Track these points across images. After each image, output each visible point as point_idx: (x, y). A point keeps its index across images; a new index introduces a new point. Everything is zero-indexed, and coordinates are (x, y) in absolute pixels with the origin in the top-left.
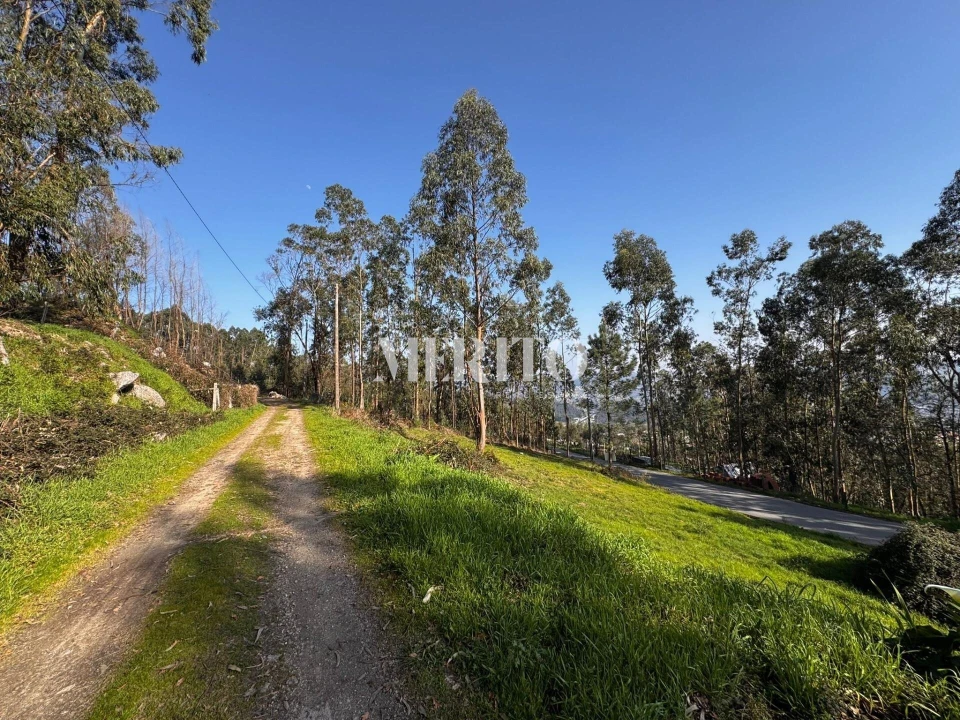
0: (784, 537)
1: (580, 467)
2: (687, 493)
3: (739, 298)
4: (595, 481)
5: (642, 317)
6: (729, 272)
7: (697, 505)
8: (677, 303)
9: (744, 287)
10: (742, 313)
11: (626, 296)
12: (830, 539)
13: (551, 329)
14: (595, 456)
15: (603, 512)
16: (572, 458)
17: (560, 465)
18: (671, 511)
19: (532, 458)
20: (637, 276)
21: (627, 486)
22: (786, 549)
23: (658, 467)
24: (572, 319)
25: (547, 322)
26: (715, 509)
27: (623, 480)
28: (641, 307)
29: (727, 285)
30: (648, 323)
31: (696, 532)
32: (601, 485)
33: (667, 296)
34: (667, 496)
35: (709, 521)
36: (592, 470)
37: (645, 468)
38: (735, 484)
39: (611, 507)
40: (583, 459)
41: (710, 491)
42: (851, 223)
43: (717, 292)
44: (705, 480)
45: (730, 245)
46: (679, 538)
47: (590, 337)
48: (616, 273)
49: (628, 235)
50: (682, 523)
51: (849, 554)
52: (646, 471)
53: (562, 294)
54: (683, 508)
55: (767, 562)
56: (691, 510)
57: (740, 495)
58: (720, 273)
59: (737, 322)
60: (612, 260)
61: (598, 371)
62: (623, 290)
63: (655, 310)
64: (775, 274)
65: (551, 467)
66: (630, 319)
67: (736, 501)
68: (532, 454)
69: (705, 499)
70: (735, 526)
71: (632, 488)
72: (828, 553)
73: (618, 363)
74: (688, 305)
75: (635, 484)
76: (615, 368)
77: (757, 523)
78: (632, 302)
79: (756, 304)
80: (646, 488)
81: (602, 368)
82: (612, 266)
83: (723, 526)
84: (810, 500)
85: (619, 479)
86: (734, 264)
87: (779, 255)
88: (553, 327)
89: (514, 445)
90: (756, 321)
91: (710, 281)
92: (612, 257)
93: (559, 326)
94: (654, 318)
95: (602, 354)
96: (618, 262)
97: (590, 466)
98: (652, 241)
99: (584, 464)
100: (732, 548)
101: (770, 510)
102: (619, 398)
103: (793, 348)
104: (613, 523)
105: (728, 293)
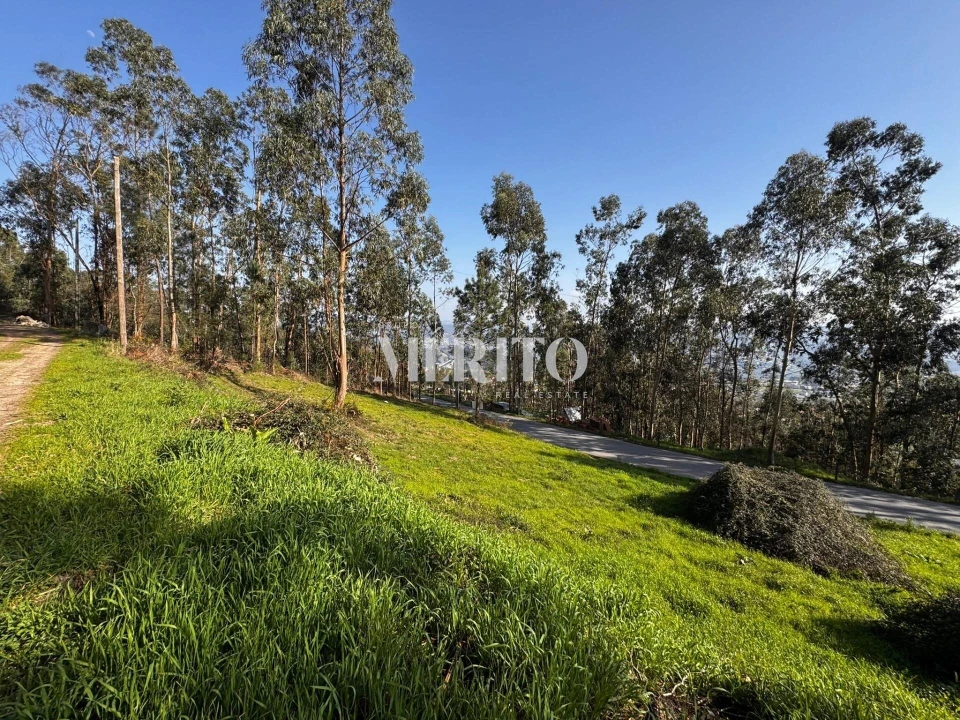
0: (625, 476)
1: (448, 416)
2: (541, 437)
3: (600, 259)
4: (462, 430)
5: (514, 267)
6: (595, 232)
7: (552, 449)
8: (546, 257)
9: (605, 248)
10: (600, 274)
11: (500, 243)
12: (655, 474)
13: (423, 269)
14: (459, 402)
15: (476, 466)
16: (438, 405)
17: (427, 414)
18: (534, 458)
19: (398, 407)
20: (513, 225)
21: (493, 433)
22: (629, 488)
23: (515, 412)
24: (445, 260)
25: (419, 261)
26: (566, 451)
27: (488, 428)
28: (513, 258)
29: (592, 245)
30: (518, 274)
31: (559, 479)
32: (469, 434)
33: (538, 249)
34: (527, 442)
35: (566, 464)
36: (459, 418)
37: (504, 413)
38: (578, 427)
39: (482, 459)
40: (449, 407)
41: (560, 435)
42: (689, 204)
43: (583, 251)
44: (554, 424)
45: (599, 207)
46: (547, 487)
47: (467, 280)
48: (493, 217)
49: (507, 179)
50: (546, 471)
51: (672, 488)
52: (505, 417)
53: (436, 232)
54: (543, 453)
55: (621, 504)
56: (549, 455)
57: (583, 437)
58: (587, 232)
59: (595, 281)
60: (491, 203)
61: (473, 317)
62: (498, 237)
63: (525, 262)
64: (630, 241)
65: (418, 416)
66: (502, 268)
67: (581, 441)
68: (398, 402)
69: (556, 442)
70: (588, 469)
71: (498, 435)
72: (659, 489)
73: (493, 311)
74: (555, 260)
75: (499, 431)
76: (490, 316)
77: (602, 463)
78: (506, 251)
79: (612, 267)
80: (510, 434)
81: (478, 315)
82: (489, 210)
83: (579, 470)
84: (634, 440)
85: (486, 427)
86: (600, 225)
87: (634, 224)
88: (425, 267)
89: (377, 392)
90: (609, 282)
91: (578, 238)
92: (491, 200)
93: (431, 266)
94: (526, 269)
95: (479, 299)
96: (496, 206)
97: (457, 414)
98: (530, 190)
99: (450, 412)
100: (591, 493)
101: (607, 449)
103: (632, 309)
105: (593, 252)
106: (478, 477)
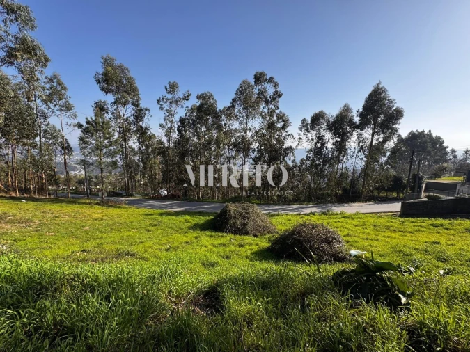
0: (188, 217)
1: (79, 203)
2: (146, 206)
3: (171, 114)
4: (93, 210)
5: (121, 113)
6: (167, 99)
7: (152, 211)
8: (142, 110)
9: (173, 109)
10: (171, 121)
11: (110, 98)
12: (201, 214)
13: (49, 108)
14: (90, 194)
15: (103, 230)
16: (73, 198)
17: (63, 204)
18: (141, 218)
19: (35, 203)
20: (118, 88)
21: (115, 209)
22: (190, 222)
23: (130, 195)
24: (69, 104)
25: (45, 102)
26: (160, 211)
27: (112, 206)
28: (120, 108)
29: (166, 106)
30: (125, 117)
31: (156, 225)
32: (98, 212)
33: (136, 104)
34: (137, 210)
35: (159, 218)
36: (90, 204)
37: (122, 197)
38: (166, 198)
39: (107, 225)
40: (82, 198)
41: (156, 203)
42: (209, 93)
43: (161, 109)
44: (153, 198)
45: (168, 87)
46: (148, 231)
47: (87, 118)
48: (104, 81)
49: (112, 60)
50: (148, 223)
51: (208, 218)
52: (123, 199)
53: (60, 83)
54: (146, 215)
55: (186, 230)
56: (150, 215)
57: (168, 203)
58: (163, 99)
59: (169, 125)
60: (101, 73)
61: (94, 142)
62: (109, 94)
63: (128, 111)
64: (185, 106)
65: (56, 207)
66: (113, 113)
67: (167, 205)
68: (34, 200)
69: (154, 207)
70: (171, 217)
71: (118, 210)
72: (201, 220)
73: (107, 138)
74: (147, 112)
75: (119, 207)
76: (106, 141)
77: (177, 214)
78: (115, 103)
79: (177, 118)
80: (126, 208)
81: (97, 140)
82: (100, 76)
83: (166, 219)
84: (192, 201)
85: (109, 206)
86: (169, 96)
87: (186, 98)
88: (51, 106)
89: (14, 195)
90: (176, 126)
91: (159, 101)
92: (101, 71)
93: (57, 107)
94: (129, 115)
95: (97, 131)
96: (105, 74)
97: (88, 201)
98: (127, 69)
99: (83, 201)
100: (172, 228)
101: (180, 207)
102: (109, 160)
103: (188, 140)
104: (111, 235)
105: (167, 110)
106: (105, 235)
